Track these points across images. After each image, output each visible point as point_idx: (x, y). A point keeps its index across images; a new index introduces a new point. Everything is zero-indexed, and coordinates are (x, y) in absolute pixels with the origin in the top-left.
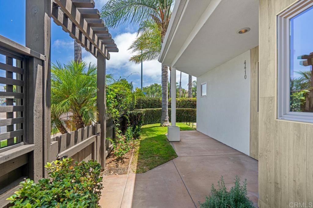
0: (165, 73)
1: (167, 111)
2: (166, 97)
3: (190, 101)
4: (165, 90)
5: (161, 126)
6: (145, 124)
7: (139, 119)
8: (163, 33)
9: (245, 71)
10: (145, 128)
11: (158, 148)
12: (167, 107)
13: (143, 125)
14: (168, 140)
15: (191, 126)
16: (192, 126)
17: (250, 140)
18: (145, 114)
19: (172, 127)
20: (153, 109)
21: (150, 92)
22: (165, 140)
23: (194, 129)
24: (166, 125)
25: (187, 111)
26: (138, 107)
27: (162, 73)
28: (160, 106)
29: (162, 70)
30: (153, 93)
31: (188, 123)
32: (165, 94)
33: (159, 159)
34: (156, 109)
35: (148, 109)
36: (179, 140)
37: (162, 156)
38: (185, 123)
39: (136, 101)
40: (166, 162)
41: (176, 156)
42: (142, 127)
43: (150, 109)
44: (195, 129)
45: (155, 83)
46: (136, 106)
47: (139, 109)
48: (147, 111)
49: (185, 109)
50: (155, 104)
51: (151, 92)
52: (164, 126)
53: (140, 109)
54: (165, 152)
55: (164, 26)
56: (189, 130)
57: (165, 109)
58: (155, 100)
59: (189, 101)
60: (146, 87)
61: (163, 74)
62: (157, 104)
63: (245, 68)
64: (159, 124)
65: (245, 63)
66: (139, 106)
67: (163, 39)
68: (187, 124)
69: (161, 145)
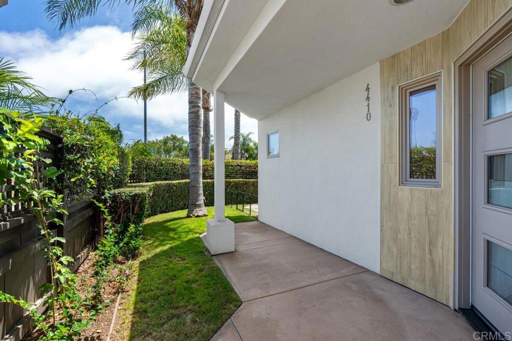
0: (195, 110)
1: (201, 185)
2: (198, 157)
3: (241, 166)
4: (196, 143)
5: (188, 216)
6: (154, 213)
7: (136, 208)
8: (191, 28)
9: (368, 105)
10: (154, 224)
11: (187, 282)
12: (201, 179)
13: (149, 216)
14: (209, 252)
15: (246, 213)
16: (249, 213)
17: (382, 242)
18: (154, 193)
19: (219, 223)
20: (171, 182)
21: (162, 150)
22: (202, 252)
23: (253, 219)
24: (199, 215)
25: (236, 184)
26: (136, 178)
27: (189, 109)
28: (184, 176)
29: (189, 101)
30: (168, 152)
31: (240, 207)
32: (195, 152)
33: (194, 322)
34: (177, 181)
35: (158, 182)
36: (233, 250)
37: (203, 309)
38: (234, 206)
39: (130, 165)
40: (216, 332)
41: (238, 303)
42: (147, 221)
43: (164, 182)
44: (256, 219)
45: (172, 135)
46: (130, 176)
47: (139, 182)
48: (157, 186)
49: (231, 180)
50: (174, 173)
51: (164, 150)
52: (196, 217)
53: (141, 184)
54: (209, 295)
55: (192, 14)
56: (244, 222)
57: (197, 181)
58: (175, 165)
59: (238, 165)
60: (155, 141)
61: (192, 110)
62: (179, 171)
63: (368, 98)
64: (184, 213)
65: (368, 89)
66: (138, 175)
67: (190, 39)
68: (237, 209)
69: (194, 270)
